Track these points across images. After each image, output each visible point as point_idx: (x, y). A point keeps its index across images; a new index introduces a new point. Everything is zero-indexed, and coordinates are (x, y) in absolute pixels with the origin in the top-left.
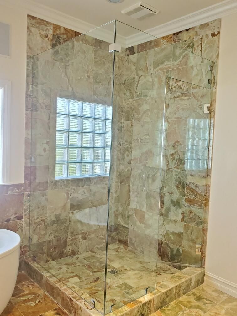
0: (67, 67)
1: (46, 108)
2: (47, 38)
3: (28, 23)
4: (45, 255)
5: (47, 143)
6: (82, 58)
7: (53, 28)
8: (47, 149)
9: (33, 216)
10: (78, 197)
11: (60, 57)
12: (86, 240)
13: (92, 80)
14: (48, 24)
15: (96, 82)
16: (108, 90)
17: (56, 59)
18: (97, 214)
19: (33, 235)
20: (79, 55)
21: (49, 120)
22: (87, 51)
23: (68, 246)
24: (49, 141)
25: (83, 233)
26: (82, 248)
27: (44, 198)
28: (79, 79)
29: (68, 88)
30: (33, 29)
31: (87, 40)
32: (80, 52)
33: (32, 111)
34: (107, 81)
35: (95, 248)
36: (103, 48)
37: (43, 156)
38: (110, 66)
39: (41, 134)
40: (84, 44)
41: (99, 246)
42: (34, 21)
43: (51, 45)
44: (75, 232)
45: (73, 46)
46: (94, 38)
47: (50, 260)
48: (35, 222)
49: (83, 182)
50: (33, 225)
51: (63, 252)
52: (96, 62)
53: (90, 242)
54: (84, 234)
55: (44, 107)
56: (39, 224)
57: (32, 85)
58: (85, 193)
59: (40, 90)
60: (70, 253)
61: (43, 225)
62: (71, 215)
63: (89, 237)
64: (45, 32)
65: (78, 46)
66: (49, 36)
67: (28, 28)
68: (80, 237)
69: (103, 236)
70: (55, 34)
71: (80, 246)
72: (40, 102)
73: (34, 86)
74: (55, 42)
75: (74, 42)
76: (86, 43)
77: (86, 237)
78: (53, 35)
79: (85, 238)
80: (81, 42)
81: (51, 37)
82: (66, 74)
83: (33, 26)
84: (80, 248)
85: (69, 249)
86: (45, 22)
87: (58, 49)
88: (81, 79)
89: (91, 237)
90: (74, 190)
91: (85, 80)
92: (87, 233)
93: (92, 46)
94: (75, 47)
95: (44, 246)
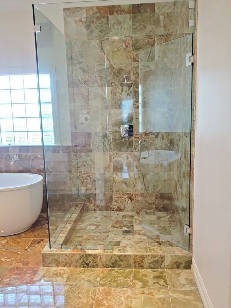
0: (103, 42)
1: (85, 84)
2: (81, 22)
3: (64, 15)
4: (92, 204)
5: (88, 113)
6: (118, 29)
7: (86, 11)
8: (88, 118)
9: (81, 172)
10: (121, 161)
11: (95, 35)
12: (133, 201)
13: (131, 48)
14: (81, 10)
15: (136, 49)
16: (151, 53)
17: (91, 38)
18: (144, 179)
19: (81, 186)
20: (115, 27)
21: (88, 93)
22: (123, 21)
23: (113, 202)
24: (89, 112)
25: (128, 194)
26: (128, 207)
27: (89, 158)
28: (116, 51)
29: (104, 62)
30: (68, 19)
31: (122, 10)
32: (116, 24)
33: (73, 87)
34: (150, 44)
35: (143, 210)
36: (142, 12)
37: (85, 124)
38: (153, 28)
39: (82, 106)
40: (120, 15)
41: (148, 210)
42: (69, 11)
43: (85, 27)
44: (120, 191)
45: (108, 21)
46: (131, 5)
47: (98, 210)
48: (82, 177)
49: (126, 148)
50: (81, 179)
51: (109, 207)
52: (134, 29)
53: (137, 204)
54: (130, 195)
55: (84, 83)
56: (86, 179)
57: (72, 66)
58: (128, 158)
59: (79, 69)
60: (116, 208)
61: (90, 180)
62: (115, 176)
63: (137, 199)
64: (79, 18)
65: (113, 19)
66: (83, 20)
67: (64, 20)
68: (126, 197)
69: (152, 201)
70: (89, 16)
71: (126, 205)
72: (79, 79)
73: (73, 67)
74: (89, 23)
75: (108, 16)
76: (121, 14)
77: (133, 198)
78: (87, 18)
79: (131, 199)
80: (116, 14)
81: (84, 20)
82: (102, 49)
83: (68, 16)
84: (127, 207)
85: (115, 205)
86: (78, 9)
87: (93, 28)
88: (118, 50)
89: (138, 200)
90: (117, 154)
91: (122, 50)
92: (134, 195)
93: (129, 13)
94: (110, 22)
95: (91, 197)
